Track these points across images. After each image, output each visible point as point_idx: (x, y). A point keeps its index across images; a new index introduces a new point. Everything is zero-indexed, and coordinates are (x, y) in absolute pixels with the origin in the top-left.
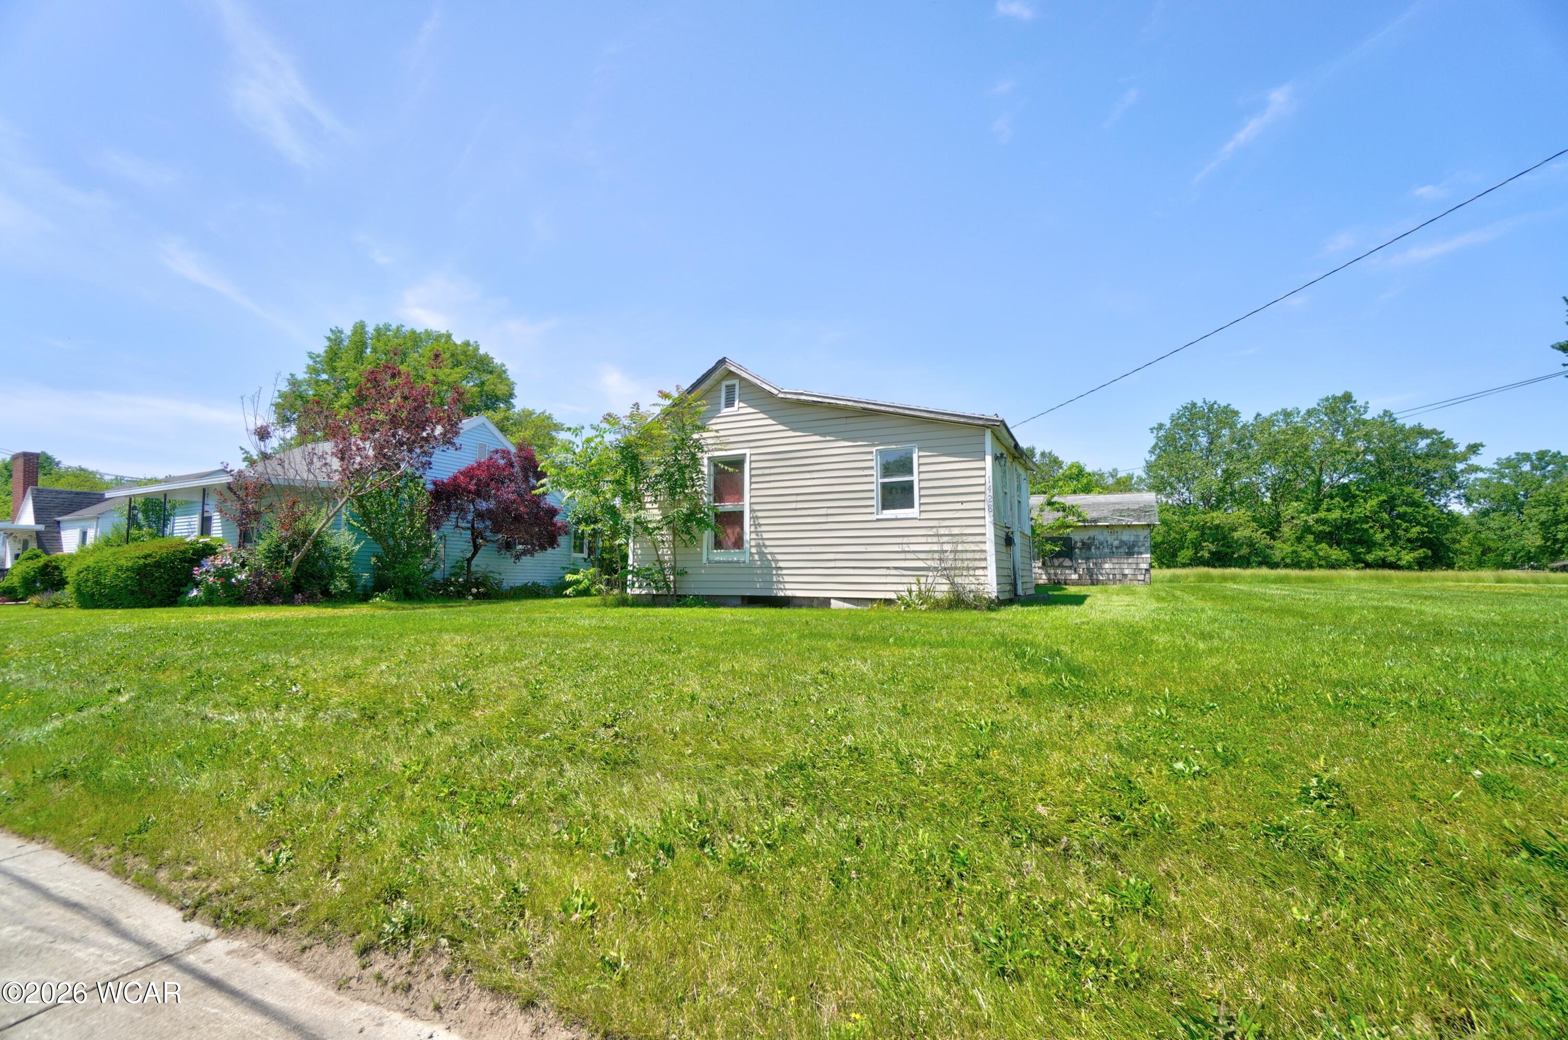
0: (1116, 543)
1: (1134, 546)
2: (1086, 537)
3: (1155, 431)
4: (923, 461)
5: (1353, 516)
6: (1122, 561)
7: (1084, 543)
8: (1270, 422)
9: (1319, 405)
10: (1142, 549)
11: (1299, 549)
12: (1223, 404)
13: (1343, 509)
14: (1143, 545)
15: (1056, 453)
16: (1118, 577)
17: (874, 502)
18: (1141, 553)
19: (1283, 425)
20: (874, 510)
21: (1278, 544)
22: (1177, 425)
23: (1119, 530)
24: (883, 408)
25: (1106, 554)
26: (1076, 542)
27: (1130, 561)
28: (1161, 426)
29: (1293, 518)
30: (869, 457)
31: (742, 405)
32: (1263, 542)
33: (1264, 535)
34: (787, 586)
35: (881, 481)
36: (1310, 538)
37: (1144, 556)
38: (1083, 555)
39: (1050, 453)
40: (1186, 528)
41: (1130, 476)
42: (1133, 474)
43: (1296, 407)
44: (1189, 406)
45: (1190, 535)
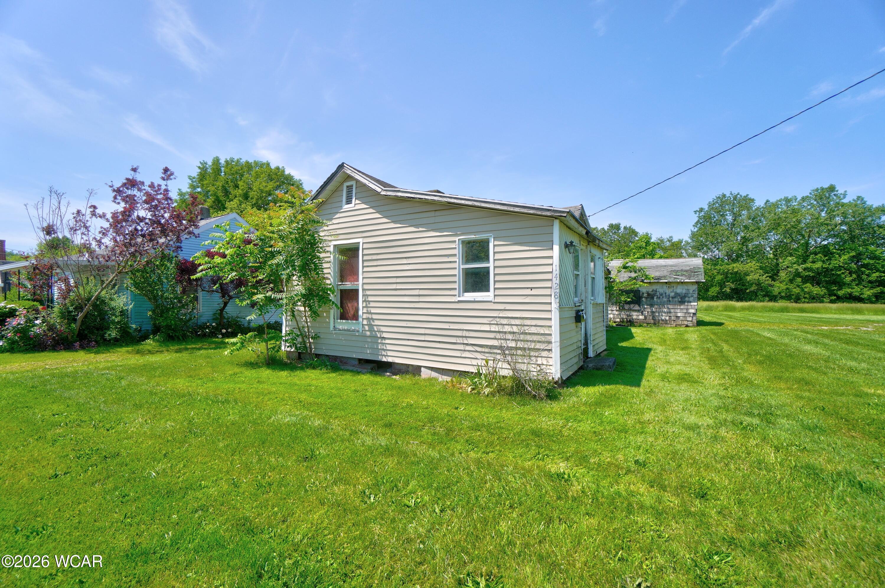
0: (672, 294)
1: (685, 297)
2: (651, 290)
3: (698, 213)
4: (497, 249)
5: (831, 266)
6: (676, 307)
7: (648, 294)
8: (776, 205)
9: (810, 194)
10: (691, 299)
11: (791, 287)
12: (744, 194)
13: (823, 262)
14: (692, 296)
15: (634, 227)
16: (673, 318)
17: (456, 286)
18: (690, 302)
19: (785, 208)
20: (456, 292)
21: (777, 284)
22: (713, 208)
23: (675, 285)
24: (463, 202)
25: (664, 302)
26: (643, 293)
27: (682, 307)
28: (701, 210)
29: (788, 267)
30: (453, 246)
31: (357, 202)
32: (766, 282)
33: (768, 278)
34: (389, 353)
35: (462, 267)
36: (799, 280)
37: (692, 304)
38: (648, 302)
39: (630, 227)
40: (716, 274)
41: (680, 241)
42: (682, 240)
43: (795, 197)
44: (721, 196)
45: (717, 278)
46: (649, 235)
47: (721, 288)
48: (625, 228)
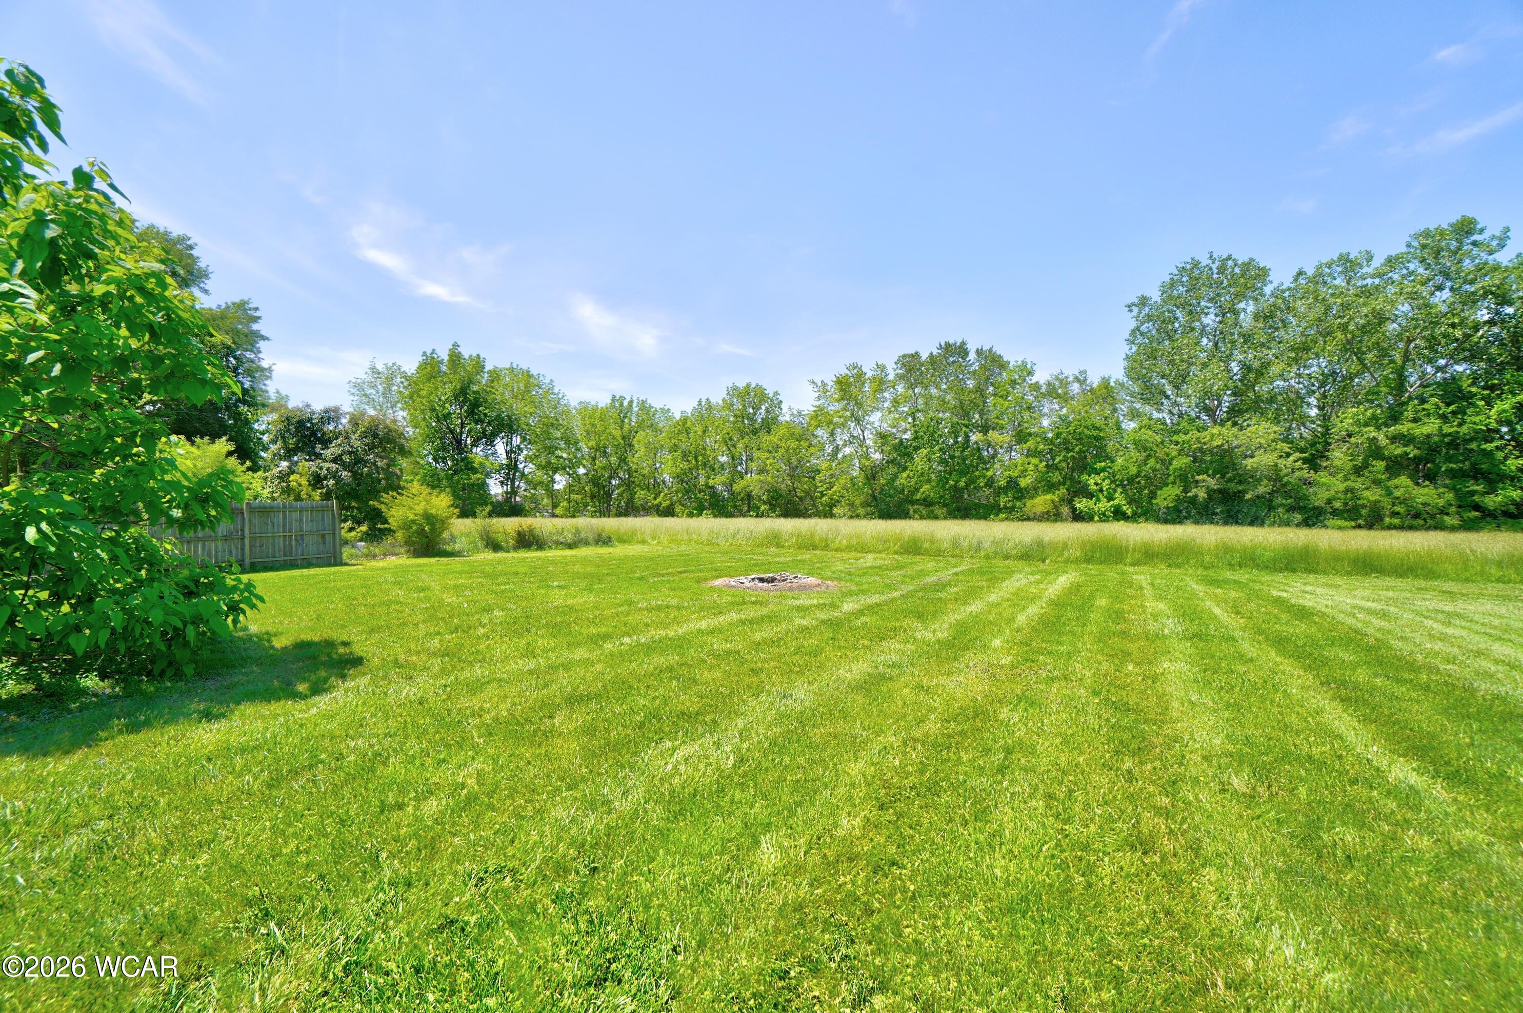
3: (1136, 310)
5: (1464, 429)
8: (1319, 278)
9: (1409, 245)
11: (1357, 485)
12: (1242, 258)
13: (1444, 418)
15: (999, 350)
19: (1340, 282)
21: (1323, 477)
22: (1170, 297)
28: (1144, 301)
29: (1350, 436)
32: (1298, 474)
33: (1299, 463)
36: (1380, 465)
39: (990, 350)
40: (1174, 453)
41: (1105, 382)
42: (1109, 378)
43: (1368, 252)
44: (1188, 267)
45: (1176, 464)
46: (1030, 367)
47: (1186, 490)
48: (979, 352)
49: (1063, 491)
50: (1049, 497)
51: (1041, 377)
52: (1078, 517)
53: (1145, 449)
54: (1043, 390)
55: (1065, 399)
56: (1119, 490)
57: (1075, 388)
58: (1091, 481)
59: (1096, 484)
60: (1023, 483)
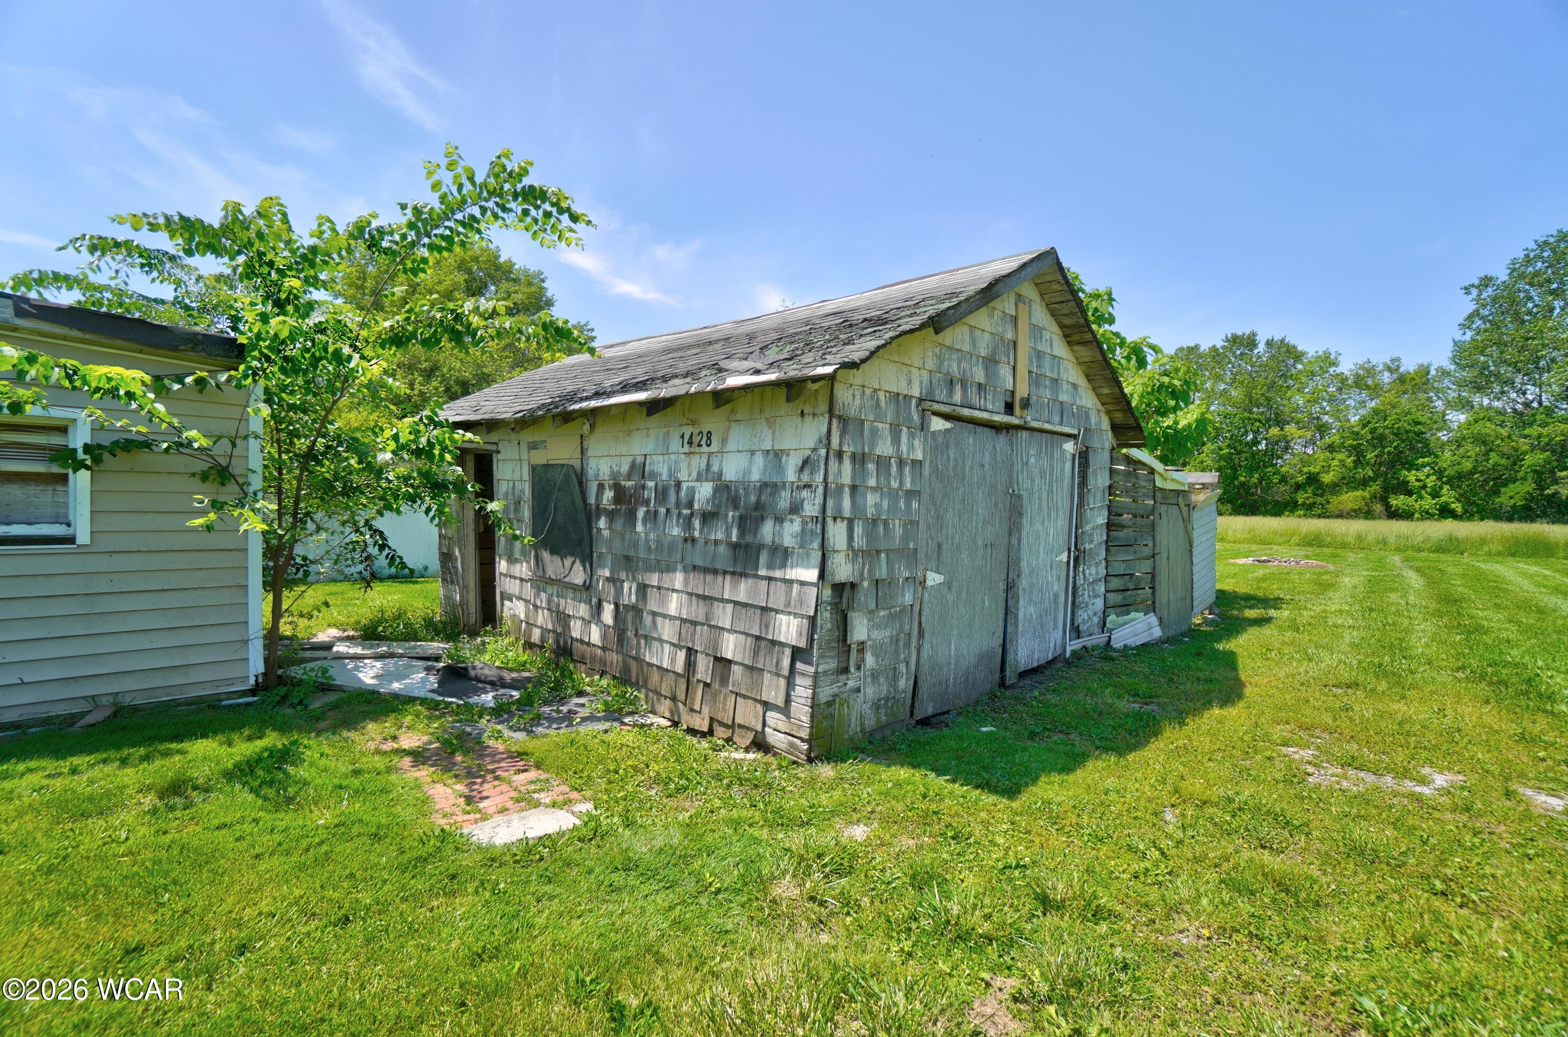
3: (1474, 290)
15: (1292, 340)
22: (1522, 276)
28: (1486, 281)
39: (1282, 341)
40: (1526, 448)
41: (1424, 371)
42: (1429, 365)
44: (1551, 240)
45: (1529, 460)
46: (1332, 357)
47: (1541, 487)
48: (1269, 344)
49: (1375, 487)
50: (1358, 493)
51: (1346, 367)
52: (1393, 514)
53: (1484, 443)
54: (1350, 382)
55: (1375, 390)
56: (1446, 487)
57: (1386, 377)
58: (1411, 477)
59: (1418, 480)
60: (1327, 478)
